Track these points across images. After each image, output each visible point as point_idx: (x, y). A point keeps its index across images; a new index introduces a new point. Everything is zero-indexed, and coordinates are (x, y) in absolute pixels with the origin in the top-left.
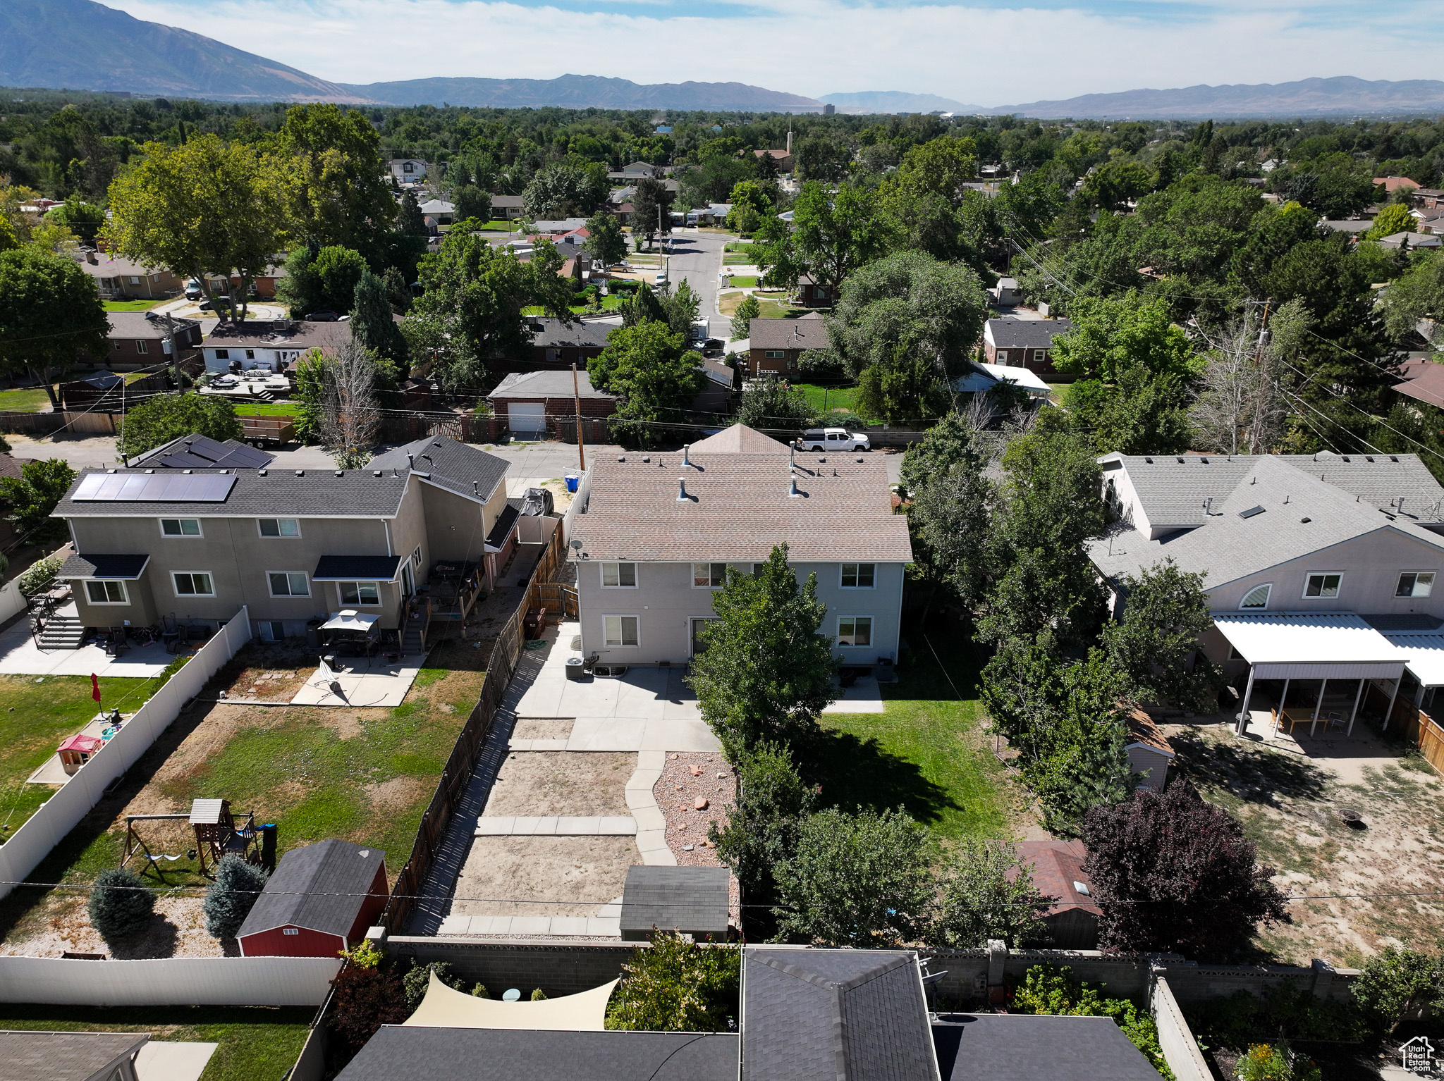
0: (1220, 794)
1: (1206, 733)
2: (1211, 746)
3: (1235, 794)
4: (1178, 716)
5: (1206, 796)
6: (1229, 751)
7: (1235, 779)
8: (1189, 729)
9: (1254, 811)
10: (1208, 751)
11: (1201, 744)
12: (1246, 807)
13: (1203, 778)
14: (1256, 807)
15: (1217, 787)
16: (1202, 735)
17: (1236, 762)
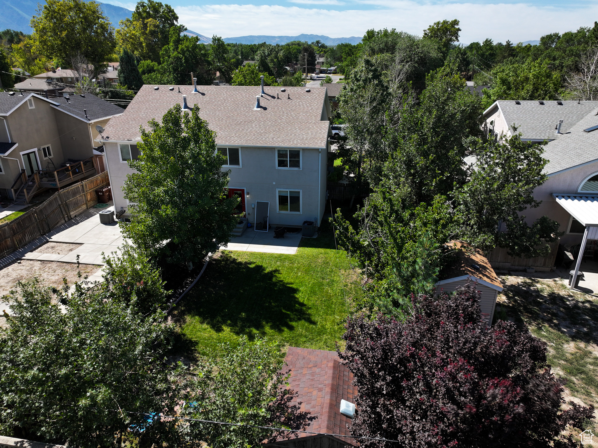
0: (547, 331)
1: (543, 284)
2: (545, 294)
3: (563, 332)
4: (521, 271)
5: (534, 331)
6: (562, 299)
7: (565, 320)
8: (528, 281)
9: (579, 349)
10: (542, 297)
11: (537, 291)
12: (572, 344)
13: (534, 317)
14: (582, 345)
15: (547, 325)
16: (539, 286)
17: (567, 307)
